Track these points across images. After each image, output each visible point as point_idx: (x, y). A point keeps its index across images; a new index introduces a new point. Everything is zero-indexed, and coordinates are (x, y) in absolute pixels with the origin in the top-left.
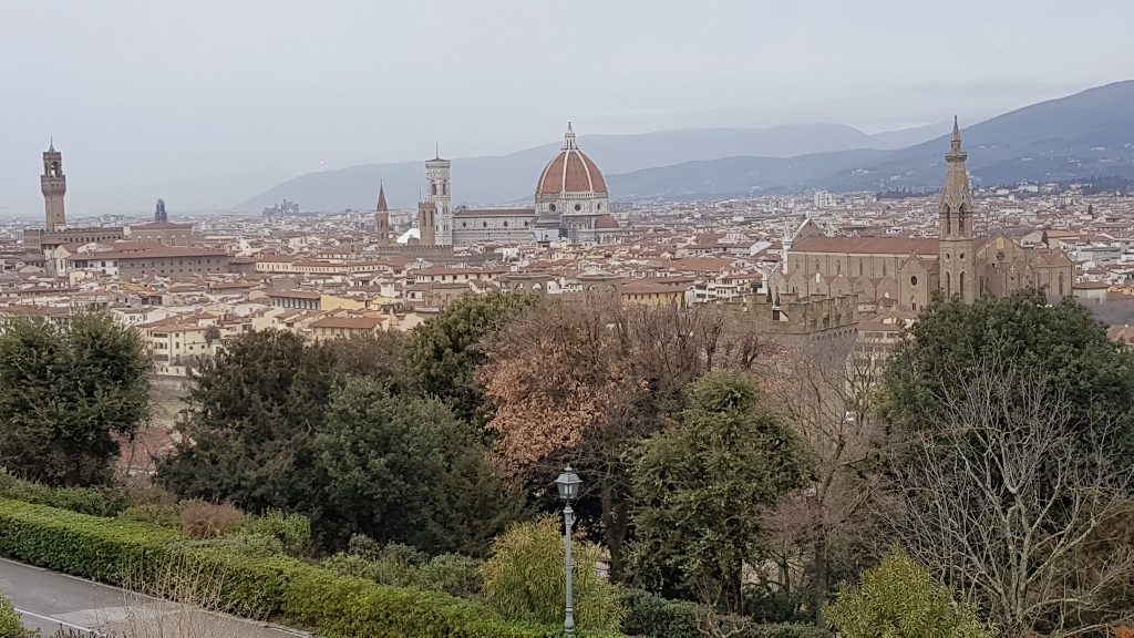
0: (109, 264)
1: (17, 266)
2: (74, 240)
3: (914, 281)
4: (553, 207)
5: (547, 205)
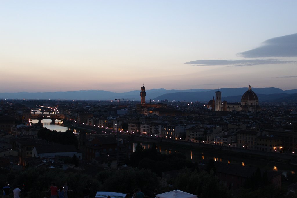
4: (246, 104)
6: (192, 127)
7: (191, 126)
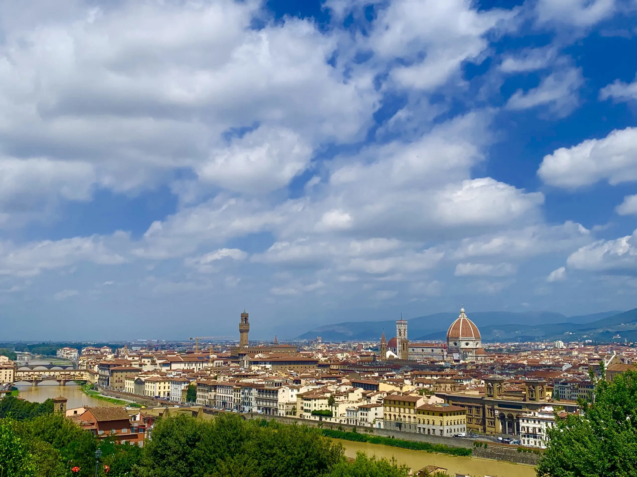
0: (268, 363)
1: (229, 363)
2: (252, 352)
4: (455, 344)
6: (310, 390)
7: (311, 388)
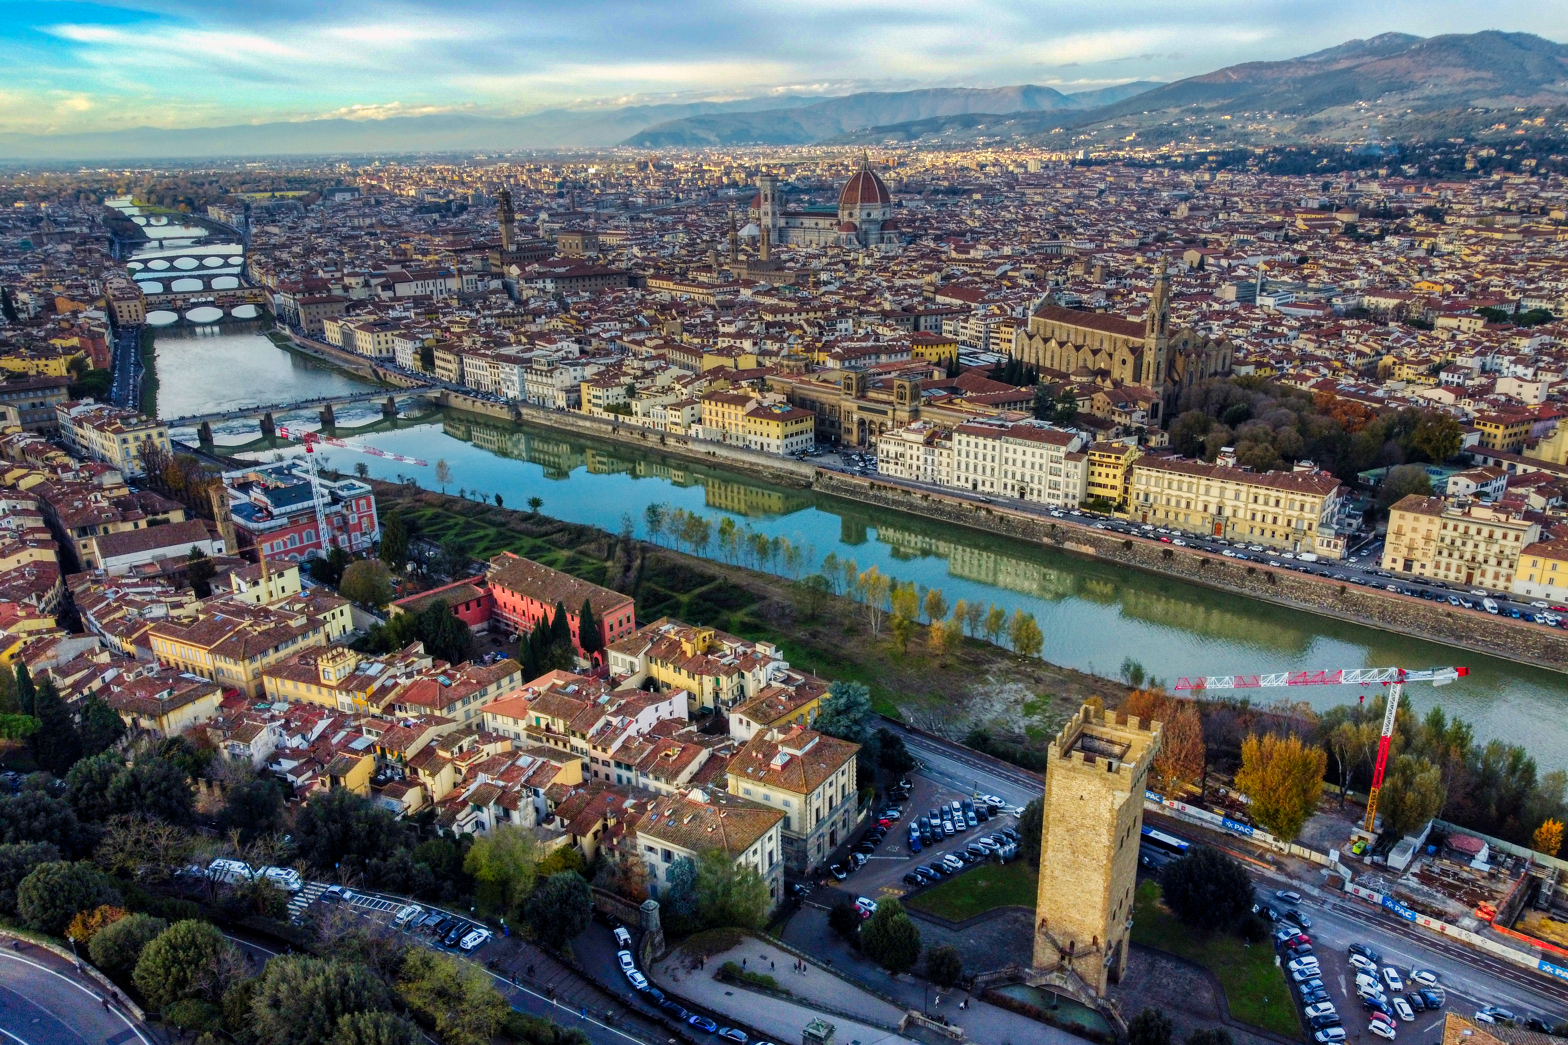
0: (548, 281)
1: (487, 279)
2: (522, 258)
3: (1124, 362)
4: (851, 215)
5: (846, 212)
